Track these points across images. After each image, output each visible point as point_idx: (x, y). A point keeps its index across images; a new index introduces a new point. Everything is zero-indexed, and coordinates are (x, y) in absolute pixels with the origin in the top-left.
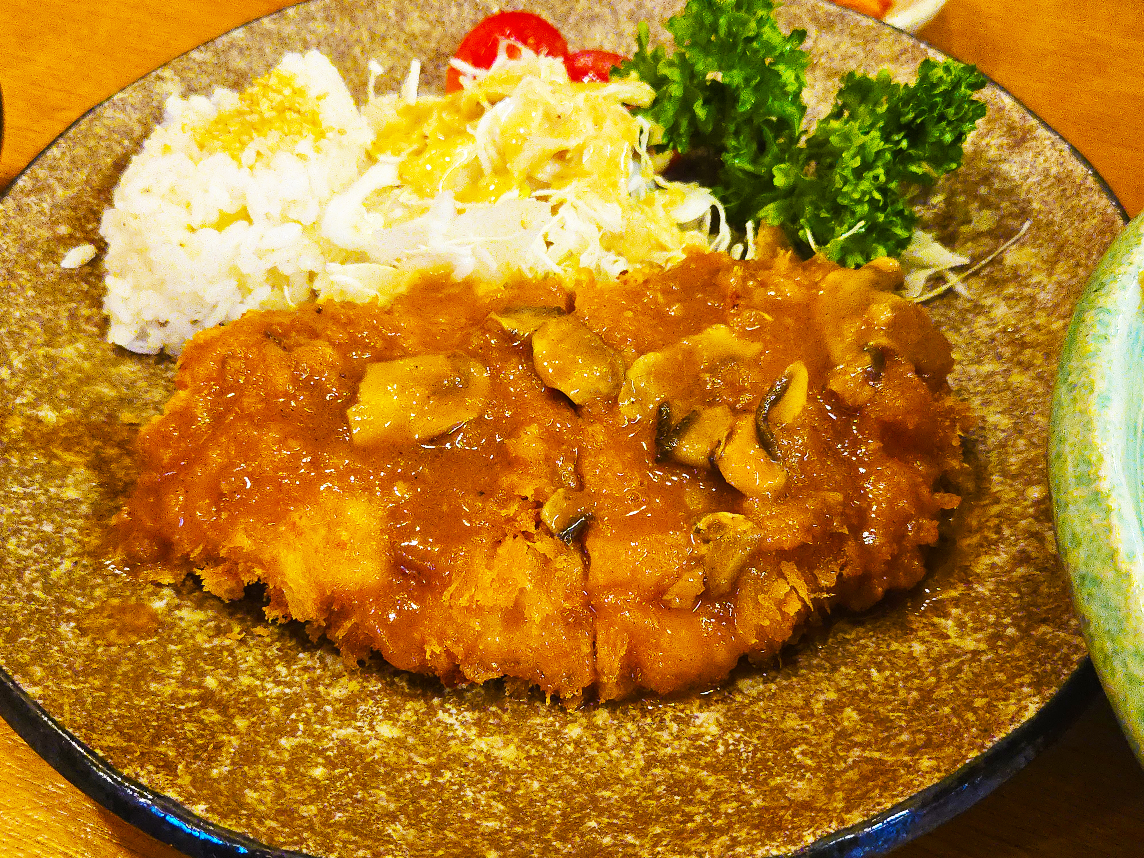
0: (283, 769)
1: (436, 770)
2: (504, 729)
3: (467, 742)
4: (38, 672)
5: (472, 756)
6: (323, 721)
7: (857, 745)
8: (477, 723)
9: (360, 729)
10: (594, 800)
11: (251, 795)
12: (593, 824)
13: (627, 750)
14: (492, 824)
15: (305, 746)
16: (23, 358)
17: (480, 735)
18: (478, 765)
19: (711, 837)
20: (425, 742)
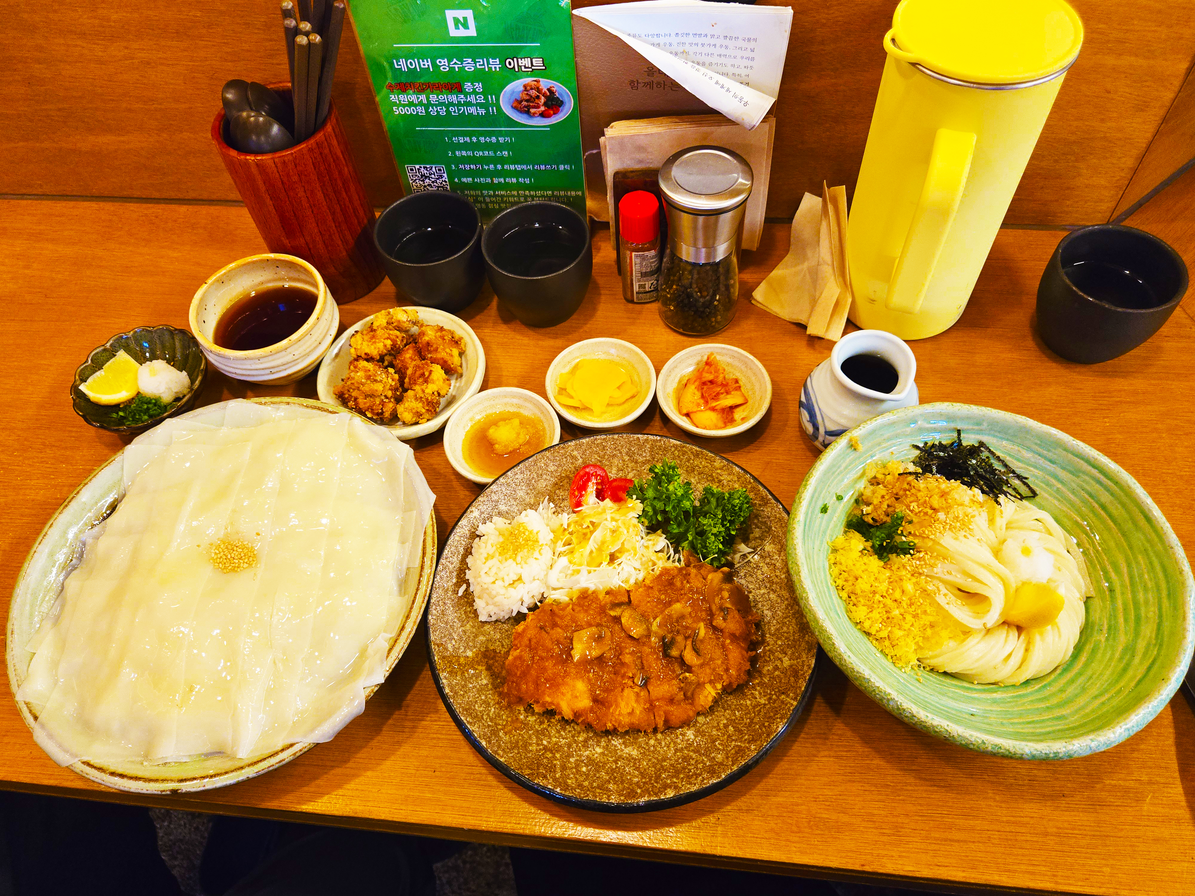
0: (574, 770)
1: (616, 762)
2: (632, 744)
3: (622, 750)
4: (500, 752)
5: (625, 755)
6: (580, 750)
7: (733, 740)
8: (624, 743)
9: (591, 751)
10: (662, 766)
11: (569, 781)
12: (664, 776)
13: (668, 747)
14: (636, 780)
15: (577, 760)
16: (456, 634)
17: (625, 747)
18: (627, 758)
19: (697, 777)
20: (610, 752)
